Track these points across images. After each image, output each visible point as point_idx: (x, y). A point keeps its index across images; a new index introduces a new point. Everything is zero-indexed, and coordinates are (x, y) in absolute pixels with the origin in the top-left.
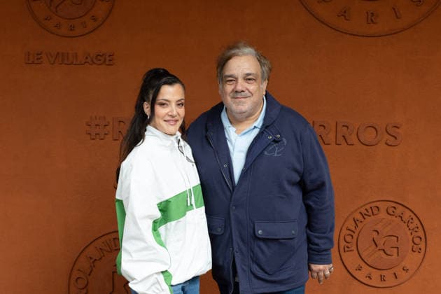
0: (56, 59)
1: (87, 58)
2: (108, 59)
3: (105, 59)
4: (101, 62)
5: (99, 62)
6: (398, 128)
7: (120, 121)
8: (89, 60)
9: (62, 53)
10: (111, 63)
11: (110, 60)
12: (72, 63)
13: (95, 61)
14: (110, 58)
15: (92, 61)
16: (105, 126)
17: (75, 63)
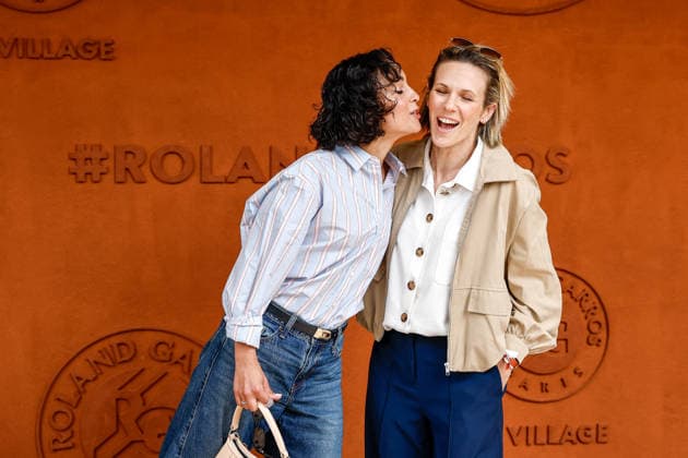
0: (12, 48)
1: (67, 48)
2: (103, 49)
3: (99, 50)
4: (93, 54)
5: (87, 55)
6: (564, 155)
7: (127, 152)
8: (71, 52)
9: (23, 40)
10: (110, 56)
11: (107, 53)
12: (42, 56)
13: (81, 52)
14: (108, 49)
15: (77, 52)
16: (102, 159)
17: (46, 55)
